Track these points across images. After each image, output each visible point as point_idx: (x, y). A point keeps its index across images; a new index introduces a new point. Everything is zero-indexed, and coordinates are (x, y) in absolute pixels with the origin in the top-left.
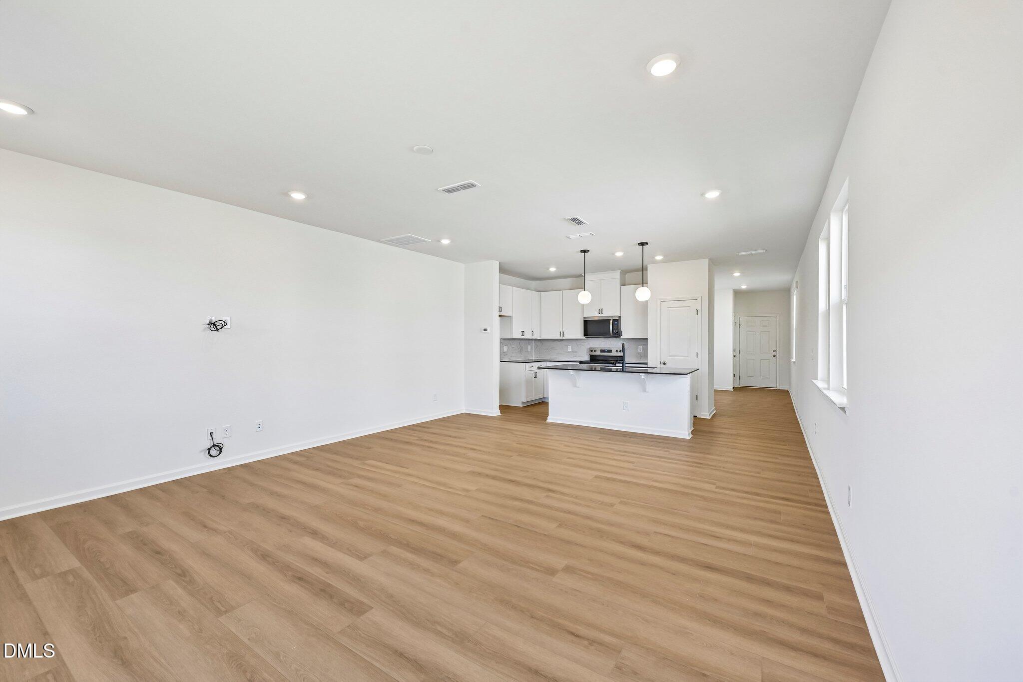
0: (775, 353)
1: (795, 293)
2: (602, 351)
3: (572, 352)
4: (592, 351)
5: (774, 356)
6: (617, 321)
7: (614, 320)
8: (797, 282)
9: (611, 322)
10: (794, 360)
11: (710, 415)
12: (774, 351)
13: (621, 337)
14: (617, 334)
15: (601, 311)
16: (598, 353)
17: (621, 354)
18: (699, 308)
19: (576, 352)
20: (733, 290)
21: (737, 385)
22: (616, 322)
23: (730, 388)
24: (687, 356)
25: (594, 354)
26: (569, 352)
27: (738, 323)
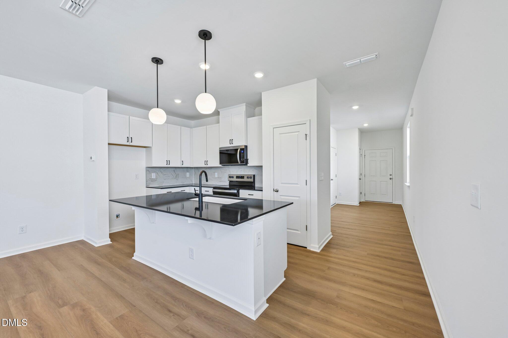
0: (391, 177)
1: (409, 125)
2: (237, 177)
3: (218, 178)
4: (230, 177)
5: (391, 179)
6: (244, 150)
7: (241, 149)
8: (412, 109)
9: (239, 151)
10: (408, 184)
11: (319, 248)
12: (391, 175)
13: (248, 165)
14: (245, 162)
15: (231, 141)
16: (235, 179)
17: (252, 180)
18: (308, 133)
19: (221, 178)
20: (359, 129)
21: (363, 200)
22: (242, 152)
23: (357, 203)
24: (297, 184)
25: (232, 179)
26: (216, 178)
27: (364, 155)
